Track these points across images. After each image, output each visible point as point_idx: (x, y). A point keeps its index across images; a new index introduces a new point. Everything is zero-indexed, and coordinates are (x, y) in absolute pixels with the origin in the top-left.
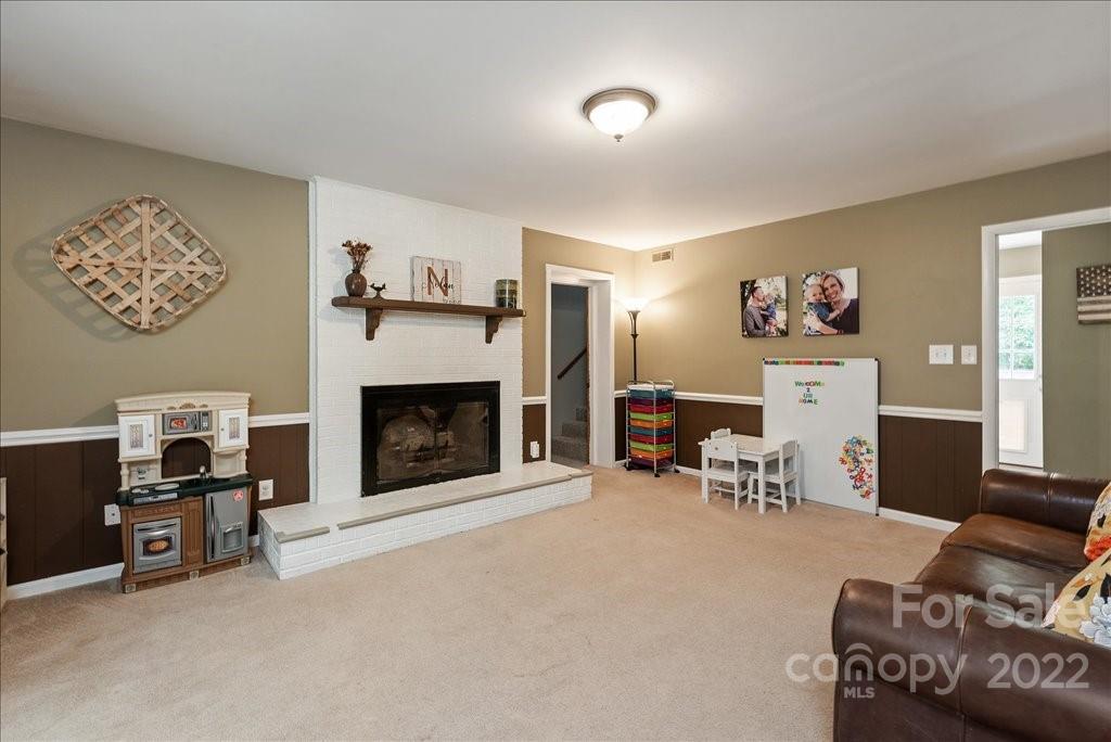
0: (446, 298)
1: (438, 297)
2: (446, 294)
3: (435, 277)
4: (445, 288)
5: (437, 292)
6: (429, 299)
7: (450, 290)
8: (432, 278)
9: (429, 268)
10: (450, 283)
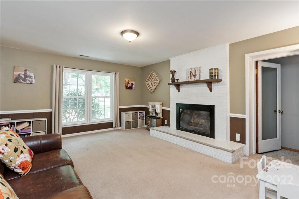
0: (195, 79)
1: (193, 79)
2: (195, 77)
3: (192, 73)
4: (195, 76)
5: (193, 77)
6: (190, 80)
7: (196, 76)
8: (191, 74)
9: (191, 71)
10: (196, 74)
